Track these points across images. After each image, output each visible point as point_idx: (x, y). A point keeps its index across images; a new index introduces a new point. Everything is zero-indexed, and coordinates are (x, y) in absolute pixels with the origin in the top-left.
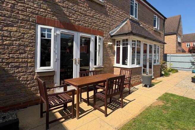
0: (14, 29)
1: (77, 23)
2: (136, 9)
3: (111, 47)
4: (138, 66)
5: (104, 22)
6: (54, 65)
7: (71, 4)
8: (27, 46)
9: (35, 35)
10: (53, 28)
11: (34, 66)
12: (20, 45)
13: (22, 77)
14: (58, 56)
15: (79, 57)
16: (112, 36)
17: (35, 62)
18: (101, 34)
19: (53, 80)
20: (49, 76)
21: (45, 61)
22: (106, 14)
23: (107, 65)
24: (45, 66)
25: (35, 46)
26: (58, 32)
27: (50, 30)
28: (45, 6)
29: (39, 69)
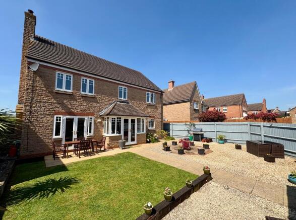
0: (45, 119)
1: (76, 111)
2: (125, 93)
3: (101, 123)
4: (118, 135)
5: (95, 107)
6: (62, 135)
7: (72, 102)
8: (49, 126)
9: (53, 121)
10: (62, 116)
11: (52, 136)
12: (46, 126)
13: (47, 141)
14: (64, 130)
15: (77, 130)
16: (101, 116)
17: (52, 134)
18: (93, 115)
19: (61, 142)
20: (60, 141)
21: (58, 133)
22: (97, 102)
23: (97, 135)
24: (57, 135)
25: (53, 126)
26: (65, 118)
27: (60, 118)
28: (58, 106)
29: (55, 137)
